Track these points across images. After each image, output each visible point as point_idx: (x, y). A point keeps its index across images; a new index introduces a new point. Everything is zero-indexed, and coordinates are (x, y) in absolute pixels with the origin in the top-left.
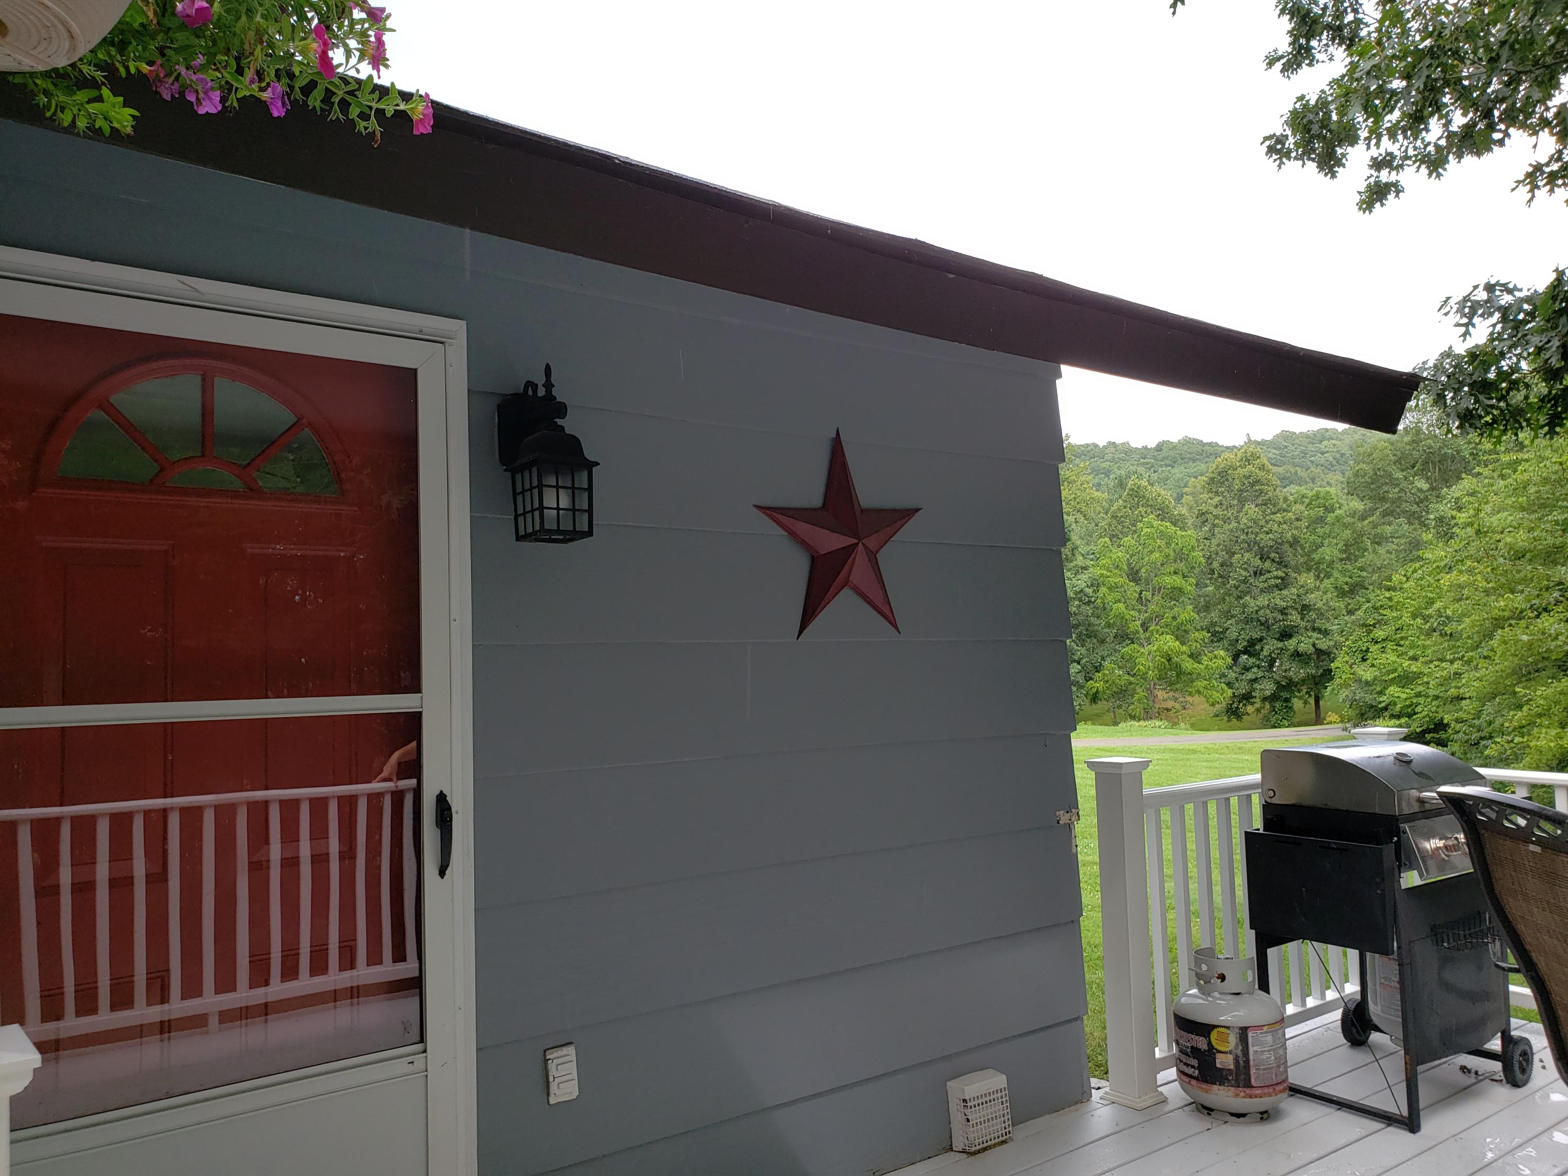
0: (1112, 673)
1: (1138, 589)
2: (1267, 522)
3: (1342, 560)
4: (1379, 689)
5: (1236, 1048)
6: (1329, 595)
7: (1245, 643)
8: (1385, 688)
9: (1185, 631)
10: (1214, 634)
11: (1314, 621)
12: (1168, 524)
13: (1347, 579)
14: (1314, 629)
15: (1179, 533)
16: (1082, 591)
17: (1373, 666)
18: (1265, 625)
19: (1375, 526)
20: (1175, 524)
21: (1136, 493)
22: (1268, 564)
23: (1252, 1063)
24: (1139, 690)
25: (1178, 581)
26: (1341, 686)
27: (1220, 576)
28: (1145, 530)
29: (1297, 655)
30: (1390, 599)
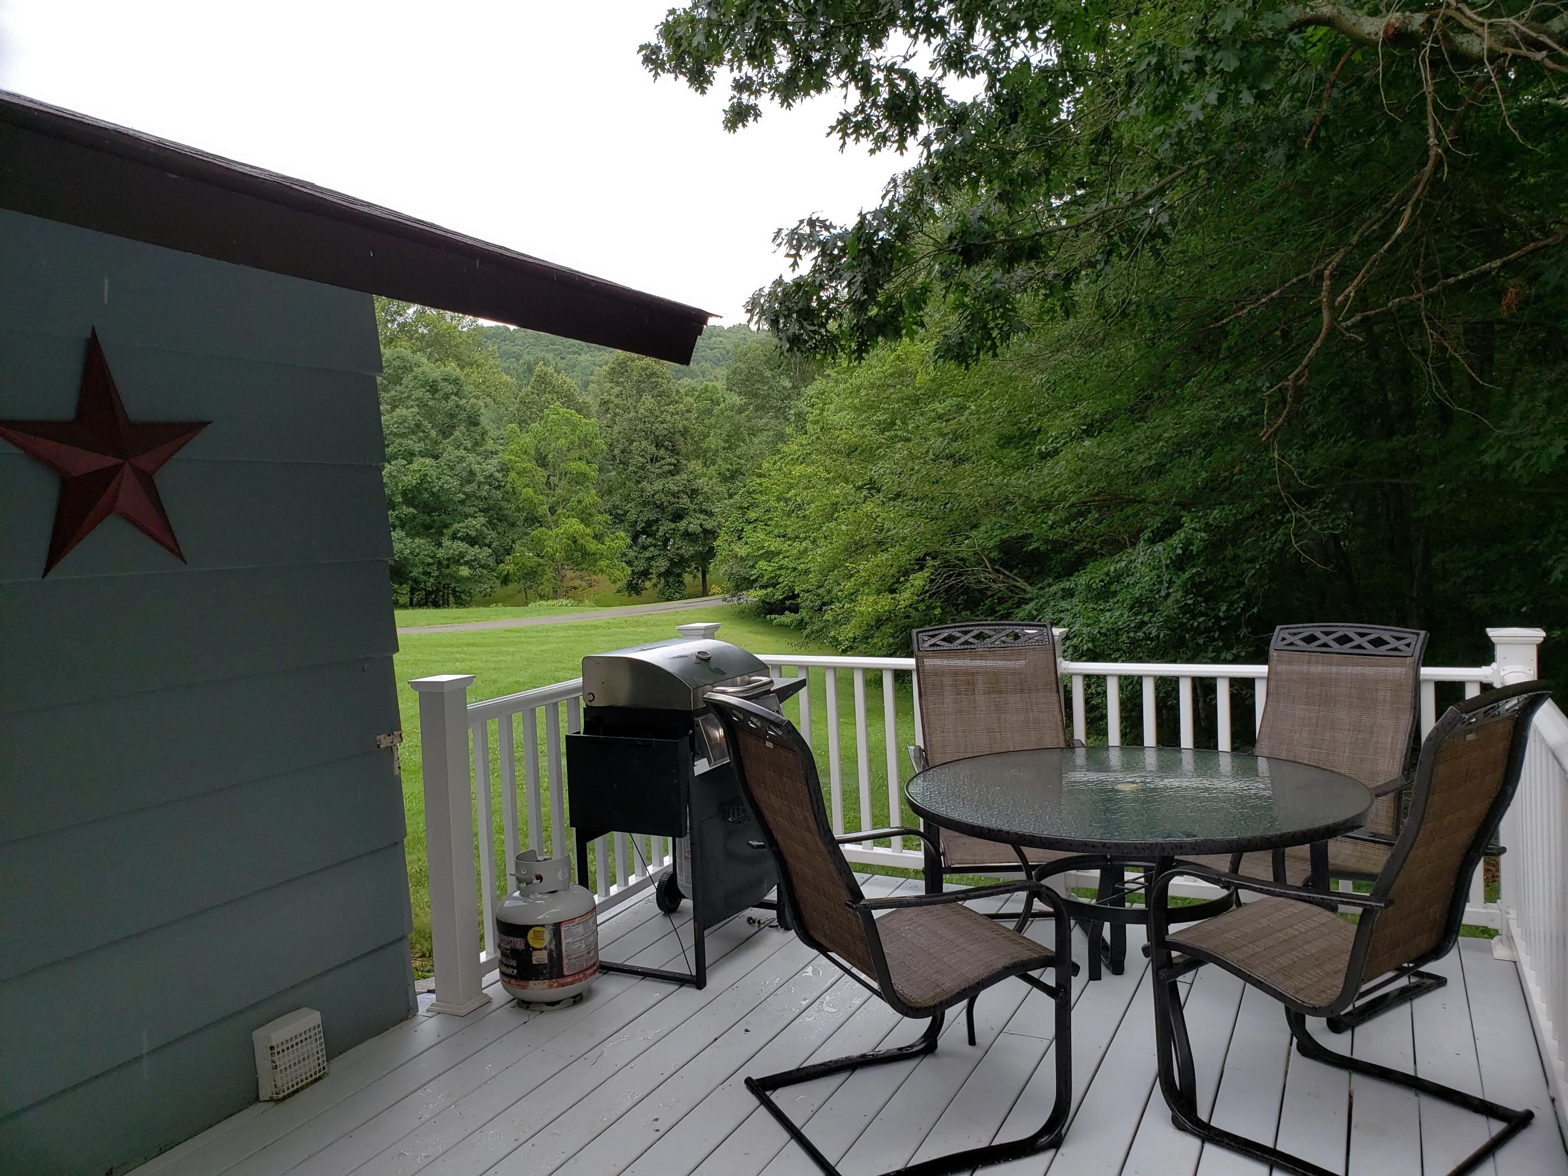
0: (522, 555)
1: (545, 473)
2: (662, 412)
3: (724, 449)
4: (751, 564)
5: (550, 943)
6: (714, 480)
7: (643, 525)
8: (756, 563)
9: (590, 514)
10: (617, 516)
11: (701, 503)
12: (573, 411)
13: (729, 466)
14: (701, 511)
15: (584, 420)
16: (491, 475)
17: (746, 543)
18: (661, 507)
19: (749, 419)
20: (579, 411)
21: (542, 379)
22: (662, 452)
23: (564, 954)
24: (548, 571)
25: (582, 466)
26: (722, 562)
27: (621, 462)
28: (552, 417)
29: (687, 535)
30: (761, 484)
